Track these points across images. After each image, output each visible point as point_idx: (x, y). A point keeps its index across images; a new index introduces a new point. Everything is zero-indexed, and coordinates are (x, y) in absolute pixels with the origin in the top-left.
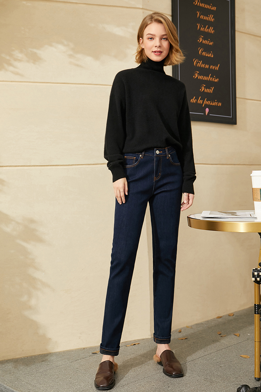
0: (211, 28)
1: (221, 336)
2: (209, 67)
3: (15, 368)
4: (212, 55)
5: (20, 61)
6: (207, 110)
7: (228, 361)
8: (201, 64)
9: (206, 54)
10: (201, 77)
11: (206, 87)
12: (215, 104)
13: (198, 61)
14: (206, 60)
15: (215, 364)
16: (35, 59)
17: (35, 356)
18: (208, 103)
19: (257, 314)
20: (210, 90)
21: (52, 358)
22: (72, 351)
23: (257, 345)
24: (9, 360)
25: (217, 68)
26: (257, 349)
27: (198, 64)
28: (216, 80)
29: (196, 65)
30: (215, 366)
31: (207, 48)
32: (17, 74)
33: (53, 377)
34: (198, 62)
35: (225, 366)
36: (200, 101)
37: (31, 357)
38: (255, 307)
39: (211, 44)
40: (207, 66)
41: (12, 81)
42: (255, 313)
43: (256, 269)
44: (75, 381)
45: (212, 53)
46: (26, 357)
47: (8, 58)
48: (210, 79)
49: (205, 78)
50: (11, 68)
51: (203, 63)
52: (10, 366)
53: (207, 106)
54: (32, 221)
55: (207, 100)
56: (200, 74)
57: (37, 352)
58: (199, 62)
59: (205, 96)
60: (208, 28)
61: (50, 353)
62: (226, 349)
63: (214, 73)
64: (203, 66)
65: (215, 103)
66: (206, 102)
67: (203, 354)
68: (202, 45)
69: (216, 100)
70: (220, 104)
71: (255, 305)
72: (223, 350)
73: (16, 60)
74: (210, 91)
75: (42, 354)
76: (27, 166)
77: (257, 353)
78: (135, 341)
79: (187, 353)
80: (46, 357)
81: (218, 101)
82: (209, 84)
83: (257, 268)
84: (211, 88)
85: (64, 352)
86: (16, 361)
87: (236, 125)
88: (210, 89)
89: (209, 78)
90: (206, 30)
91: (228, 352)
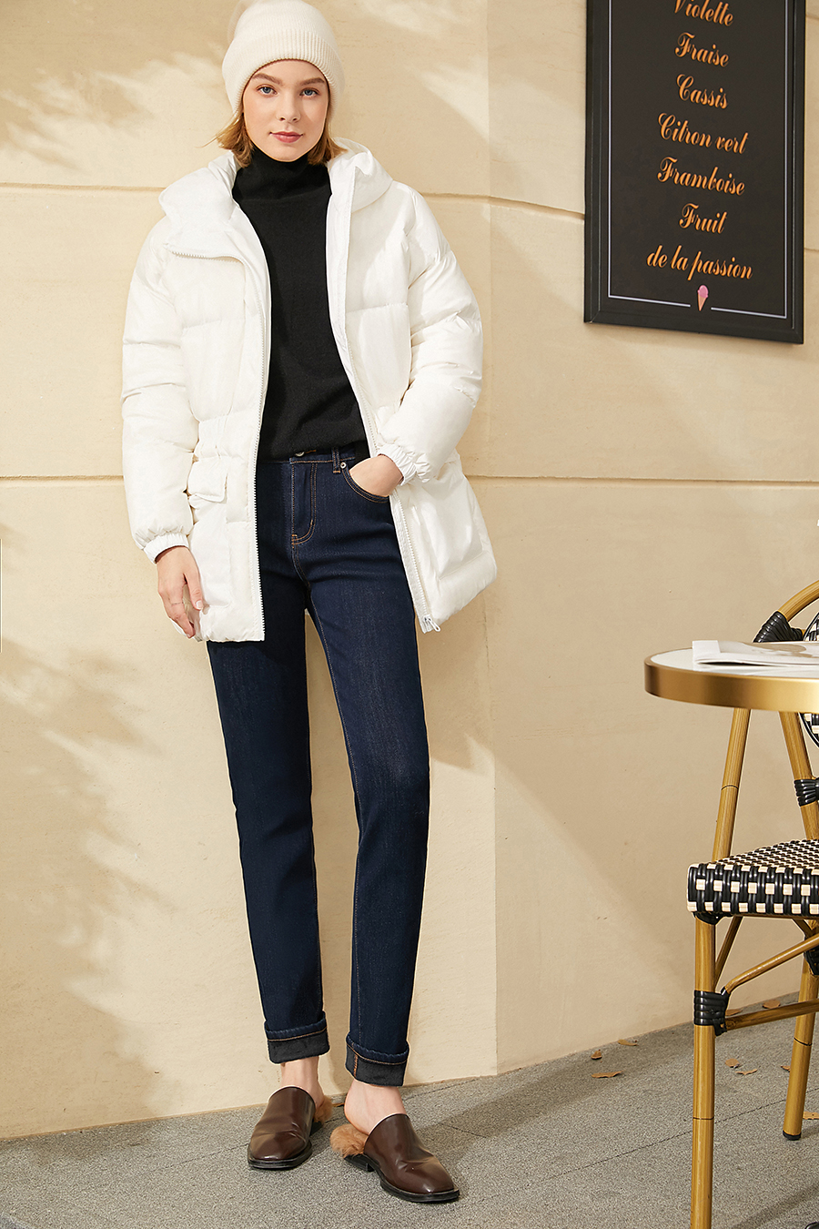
0: (723, 6)
1: (738, 1070)
2: (714, 141)
3: (41, 1165)
4: (722, 101)
5: (63, 114)
6: (703, 293)
7: (762, 1151)
8: (683, 134)
9: (702, 96)
10: (682, 178)
11: (700, 214)
12: (730, 271)
13: (676, 122)
14: (702, 119)
15: (720, 1161)
16: (116, 108)
17: (106, 1129)
18: (708, 267)
19: (703, 1025)
20: (716, 222)
21: (165, 1136)
22: (232, 1113)
23: (702, 1131)
24: (18, 1139)
25: (739, 147)
26: (699, 1143)
27: (673, 132)
28: (736, 189)
29: (669, 134)
30: (721, 1167)
31: (706, 77)
32: (53, 159)
33: (173, 1196)
34: (675, 126)
35: (753, 1166)
36: (679, 262)
37: (94, 1130)
38: (697, 1002)
39: (720, 61)
40: (706, 140)
41: (34, 186)
42: (697, 1022)
43: (703, 867)
44: (247, 1209)
45: (722, 94)
46: (76, 1130)
47: (22, 103)
48: (715, 184)
49: (699, 182)
50: (34, 141)
51: (691, 129)
52: (23, 1159)
53: (701, 278)
54: (101, 665)
55: (703, 259)
56: (679, 168)
57: (115, 1116)
58: (679, 124)
59: (695, 243)
60: (713, 6)
61: (158, 1120)
62: (756, 1114)
63: (728, 163)
64: (691, 138)
65: (731, 266)
66: (698, 264)
67: (676, 1128)
68: (689, 65)
69: (733, 259)
70: (747, 273)
71: (697, 993)
72: (745, 1116)
73: (48, 111)
74: (715, 225)
75: (131, 1123)
76: (85, 478)
77: (699, 1158)
78: (444, 1085)
79: (624, 1125)
80: (144, 1131)
81: (741, 263)
82: (710, 203)
83: (705, 863)
84: (718, 215)
85: (203, 1117)
86: (45, 1145)
87: (800, 346)
88: (714, 218)
89: (711, 182)
90: (705, 13)
91: (764, 1124)
